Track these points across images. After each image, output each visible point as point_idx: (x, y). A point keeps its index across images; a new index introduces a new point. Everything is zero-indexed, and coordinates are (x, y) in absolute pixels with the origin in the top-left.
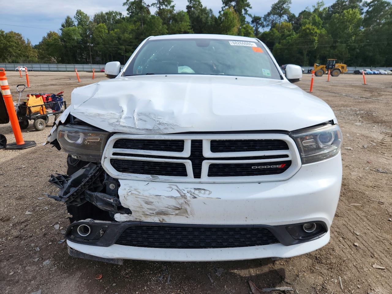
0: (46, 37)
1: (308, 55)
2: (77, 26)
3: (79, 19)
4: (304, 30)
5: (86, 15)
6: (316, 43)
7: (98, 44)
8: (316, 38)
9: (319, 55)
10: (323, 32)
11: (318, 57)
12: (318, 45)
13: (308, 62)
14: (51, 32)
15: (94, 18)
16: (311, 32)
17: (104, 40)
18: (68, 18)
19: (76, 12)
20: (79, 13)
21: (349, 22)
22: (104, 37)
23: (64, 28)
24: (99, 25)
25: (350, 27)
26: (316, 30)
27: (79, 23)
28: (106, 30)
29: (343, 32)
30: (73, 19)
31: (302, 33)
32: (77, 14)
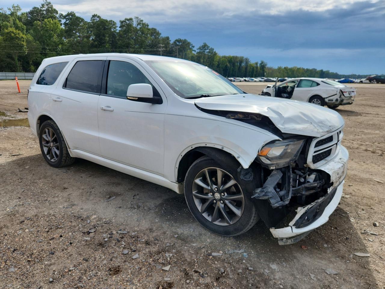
1: (19, 60)
4: (8, 33)
6: (25, 48)
8: (25, 43)
9: (31, 60)
10: (29, 37)
11: (31, 62)
12: (28, 50)
13: (21, 68)
16: (16, 36)
21: (52, 31)
25: (54, 35)
26: (21, 35)
29: (50, 40)
31: (7, 36)
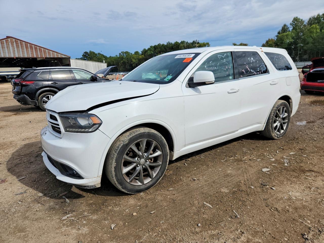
0: (265, 44)
2: (291, 31)
3: (294, 25)
5: (302, 20)
7: (308, 43)
14: (270, 39)
15: (309, 22)
17: (314, 39)
18: (285, 25)
19: (293, 19)
20: (296, 19)
22: (315, 37)
23: (279, 35)
24: (312, 26)
27: (294, 29)
28: (318, 29)
30: (289, 26)
32: (293, 21)
